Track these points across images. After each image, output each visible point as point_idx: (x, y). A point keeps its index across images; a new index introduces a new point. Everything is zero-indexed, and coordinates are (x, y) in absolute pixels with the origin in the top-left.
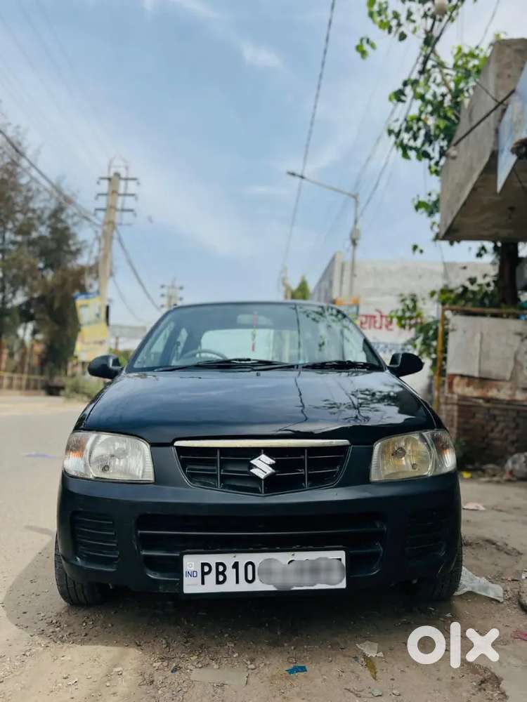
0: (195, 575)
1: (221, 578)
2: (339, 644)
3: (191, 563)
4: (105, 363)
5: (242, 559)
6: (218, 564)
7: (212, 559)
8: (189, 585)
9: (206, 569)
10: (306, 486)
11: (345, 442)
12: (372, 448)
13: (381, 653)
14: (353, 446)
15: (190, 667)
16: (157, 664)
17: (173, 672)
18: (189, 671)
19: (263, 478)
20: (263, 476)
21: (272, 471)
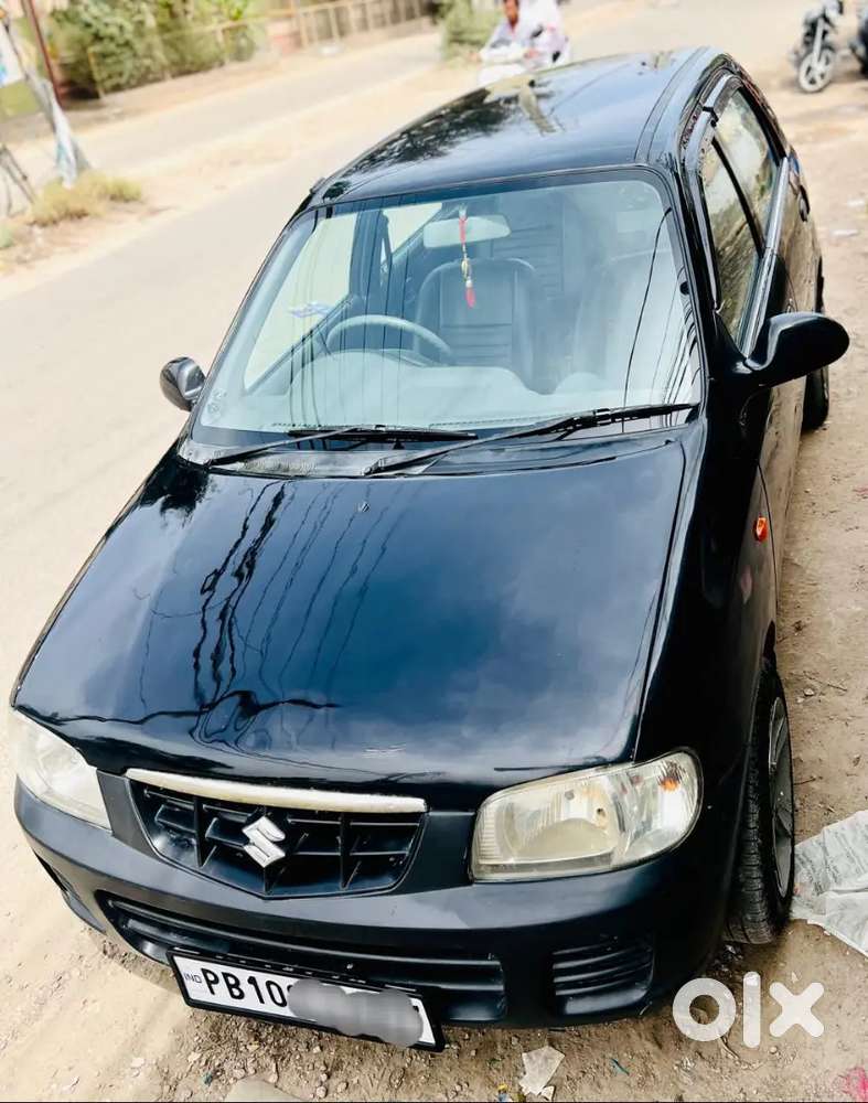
0: (198, 980)
1: (236, 992)
2: (494, 1047)
6: (225, 975)
8: (194, 990)
9: (211, 978)
10: (340, 884)
11: (416, 804)
12: (475, 816)
13: (551, 1089)
14: (431, 814)
15: (239, 1073)
16: (194, 1057)
17: (208, 1081)
18: (231, 1081)
19: (264, 865)
20: (264, 862)
21: (280, 854)
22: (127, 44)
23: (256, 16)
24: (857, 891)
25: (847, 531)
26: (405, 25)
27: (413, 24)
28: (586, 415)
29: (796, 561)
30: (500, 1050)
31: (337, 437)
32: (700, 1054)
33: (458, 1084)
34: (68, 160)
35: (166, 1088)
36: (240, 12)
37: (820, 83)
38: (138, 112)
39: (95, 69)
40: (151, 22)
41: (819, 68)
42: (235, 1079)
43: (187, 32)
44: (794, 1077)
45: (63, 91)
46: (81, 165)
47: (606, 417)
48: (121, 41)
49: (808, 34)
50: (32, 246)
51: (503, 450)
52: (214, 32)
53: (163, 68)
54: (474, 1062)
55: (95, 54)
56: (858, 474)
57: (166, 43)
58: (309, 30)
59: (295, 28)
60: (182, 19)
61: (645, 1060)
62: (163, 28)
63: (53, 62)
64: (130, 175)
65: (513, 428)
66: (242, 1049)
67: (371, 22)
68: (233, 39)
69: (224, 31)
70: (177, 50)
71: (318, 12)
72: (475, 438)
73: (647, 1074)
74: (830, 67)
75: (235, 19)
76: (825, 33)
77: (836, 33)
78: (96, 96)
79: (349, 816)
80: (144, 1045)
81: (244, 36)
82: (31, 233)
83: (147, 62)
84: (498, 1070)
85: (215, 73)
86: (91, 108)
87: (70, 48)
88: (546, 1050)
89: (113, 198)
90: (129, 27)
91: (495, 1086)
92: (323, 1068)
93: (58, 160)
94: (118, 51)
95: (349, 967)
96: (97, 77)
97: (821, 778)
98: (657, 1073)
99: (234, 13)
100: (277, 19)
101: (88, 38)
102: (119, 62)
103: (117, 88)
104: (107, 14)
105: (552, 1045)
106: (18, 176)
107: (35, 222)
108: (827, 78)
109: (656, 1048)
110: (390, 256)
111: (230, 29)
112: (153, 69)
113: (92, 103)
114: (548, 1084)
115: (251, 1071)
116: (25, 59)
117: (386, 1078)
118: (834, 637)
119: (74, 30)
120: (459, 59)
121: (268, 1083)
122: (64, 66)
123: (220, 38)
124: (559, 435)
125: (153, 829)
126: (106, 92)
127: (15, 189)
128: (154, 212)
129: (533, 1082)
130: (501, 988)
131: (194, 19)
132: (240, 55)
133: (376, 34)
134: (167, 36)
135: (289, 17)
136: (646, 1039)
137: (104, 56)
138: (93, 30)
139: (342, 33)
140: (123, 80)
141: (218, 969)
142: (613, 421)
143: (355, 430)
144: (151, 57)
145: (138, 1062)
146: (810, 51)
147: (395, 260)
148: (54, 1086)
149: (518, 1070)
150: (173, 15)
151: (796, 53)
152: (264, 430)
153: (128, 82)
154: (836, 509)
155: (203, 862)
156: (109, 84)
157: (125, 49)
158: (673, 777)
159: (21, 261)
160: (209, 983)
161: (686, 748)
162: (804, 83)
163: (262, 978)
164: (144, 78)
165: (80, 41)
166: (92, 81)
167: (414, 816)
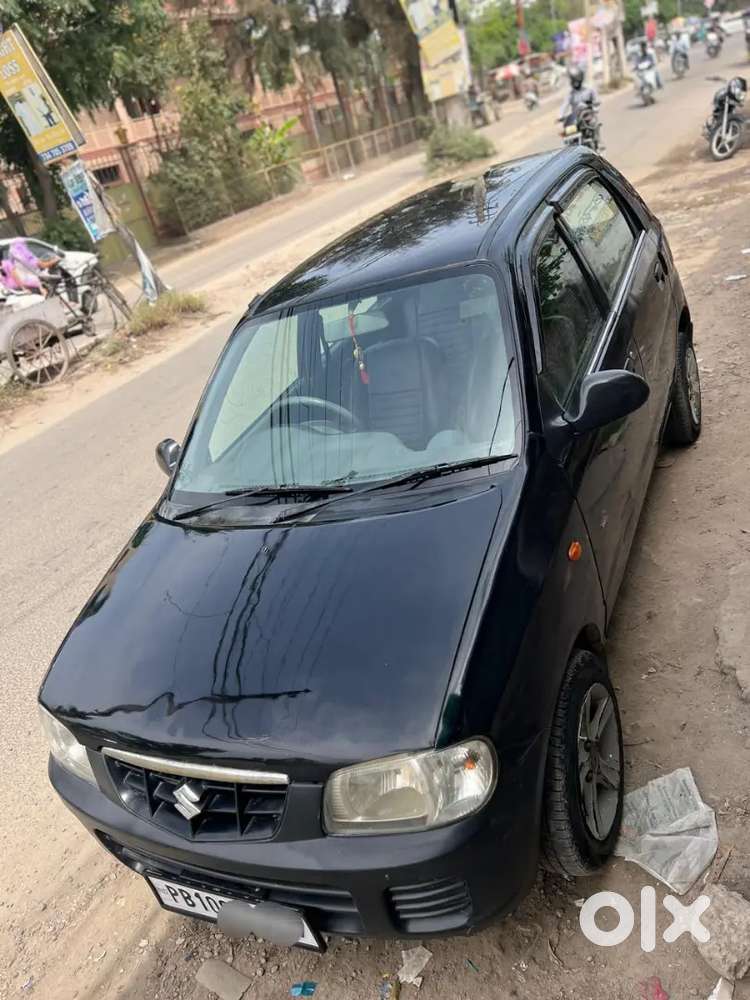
0: (165, 892)
1: (190, 902)
6: (181, 891)
9: (173, 892)
10: (238, 832)
11: (282, 778)
12: (323, 788)
13: (420, 979)
14: (293, 785)
15: (207, 954)
16: (180, 941)
17: (187, 960)
18: (202, 960)
19: (188, 818)
20: (188, 816)
21: (197, 811)
22: (202, 192)
23: (292, 158)
24: (669, 835)
25: (701, 534)
26: (404, 149)
27: (411, 146)
28: (429, 469)
29: (655, 561)
30: (386, 947)
31: (256, 495)
32: (534, 959)
33: (355, 971)
34: (151, 287)
35: (160, 963)
36: (280, 156)
37: (729, 150)
38: (213, 241)
39: (181, 213)
40: (217, 173)
41: (729, 137)
42: (205, 958)
43: (243, 177)
44: (604, 981)
45: (160, 233)
46: (160, 288)
47: (447, 469)
48: (198, 191)
49: (717, 111)
50: (130, 351)
51: (369, 500)
52: (263, 174)
53: (228, 206)
54: (368, 956)
55: (180, 203)
56: (717, 485)
57: (228, 187)
58: (332, 163)
59: (322, 162)
60: (239, 170)
61: (491, 960)
62: (226, 177)
63: (153, 213)
64: (195, 292)
65: (375, 482)
66: (212, 937)
67: (378, 149)
68: (276, 178)
69: (269, 173)
70: (238, 192)
71: (336, 149)
72: (351, 491)
73: (492, 972)
74: (737, 135)
75: (277, 162)
76: (731, 108)
77: (741, 106)
78: (184, 234)
79: (240, 786)
80: (149, 930)
81: (285, 173)
82: (128, 341)
83: (216, 203)
84: (384, 963)
85: (265, 205)
86: (179, 244)
87: (162, 201)
88: (420, 949)
89: (184, 310)
90: (202, 179)
91: (381, 974)
92: (264, 954)
93: (144, 287)
94: (195, 198)
95: (257, 890)
96: (183, 220)
97: (653, 740)
98: (500, 972)
99: (276, 156)
100: (308, 157)
101: (174, 190)
102: (197, 206)
103: (198, 226)
104: (186, 173)
105: (424, 946)
106: (120, 302)
107: (131, 334)
108: (734, 146)
109: (500, 953)
110: (327, 349)
111: (275, 170)
112: (221, 207)
113: (182, 238)
114: (419, 976)
115: (216, 954)
116: (115, 217)
117: (305, 964)
118: (677, 624)
119: (164, 187)
120: (440, 170)
121: (227, 963)
122: (160, 214)
123: (267, 178)
124: (413, 485)
125: (121, 788)
126: (190, 230)
127: (118, 313)
128: (213, 317)
129: (408, 974)
130: (355, 910)
131: (248, 167)
132: (284, 188)
133: (384, 158)
134: (230, 182)
135: (317, 155)
136: (495, 946)
137: (187, 203)
138: (177, 185)
139: (357, 161)
140: (200, 220)
141: (177, 887)
142: (453, 472)
143: (267, 490)
144: (218, 199)
145: (144, 943)
146: (720, 125)
147: (331, 350)
148: (90, 958)
149: (397, 965)
150: (234, 166)
151: (709, 127)
152: (213, 492)
153: (204, 220)
154: (696, 515)
155: (153, 813)
156: (192, 223)
157: (200, 196)
158: (473, 758)
159: (122, 363)
160: (173, 895)
161: (481, 737)
162: (716, 151)
163: (204, 895)
164: (217, 216)
165: (169, 195)
166: (180, 223)
167: (283, 787)
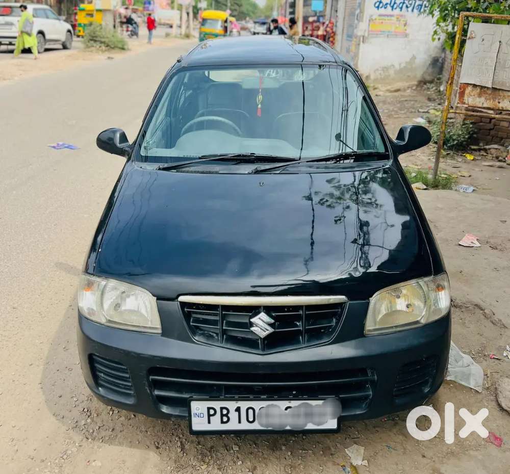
0: (202, 416)
1: (225, 419)
2: (330, 449)
3: (198, 407)
4: (112, 137)
5: (244, 405)
6: (222, 409)
7: (217, 405)
8: (197, 424)
9: (212, 412)
10: (302, 343)
11: (342, 298)
13: (366, 461)
14: (350, 302)
19: (261, 338)
21: (271, 330)
30: (333, 449)
54: (323, 456)
61: (401, 443)
73: (405, 449)
91: (338, 464)
105: (356, 444)
129: (357, 460)
130: (371, 392)
155: (223, 342)
160: (210, 416)
